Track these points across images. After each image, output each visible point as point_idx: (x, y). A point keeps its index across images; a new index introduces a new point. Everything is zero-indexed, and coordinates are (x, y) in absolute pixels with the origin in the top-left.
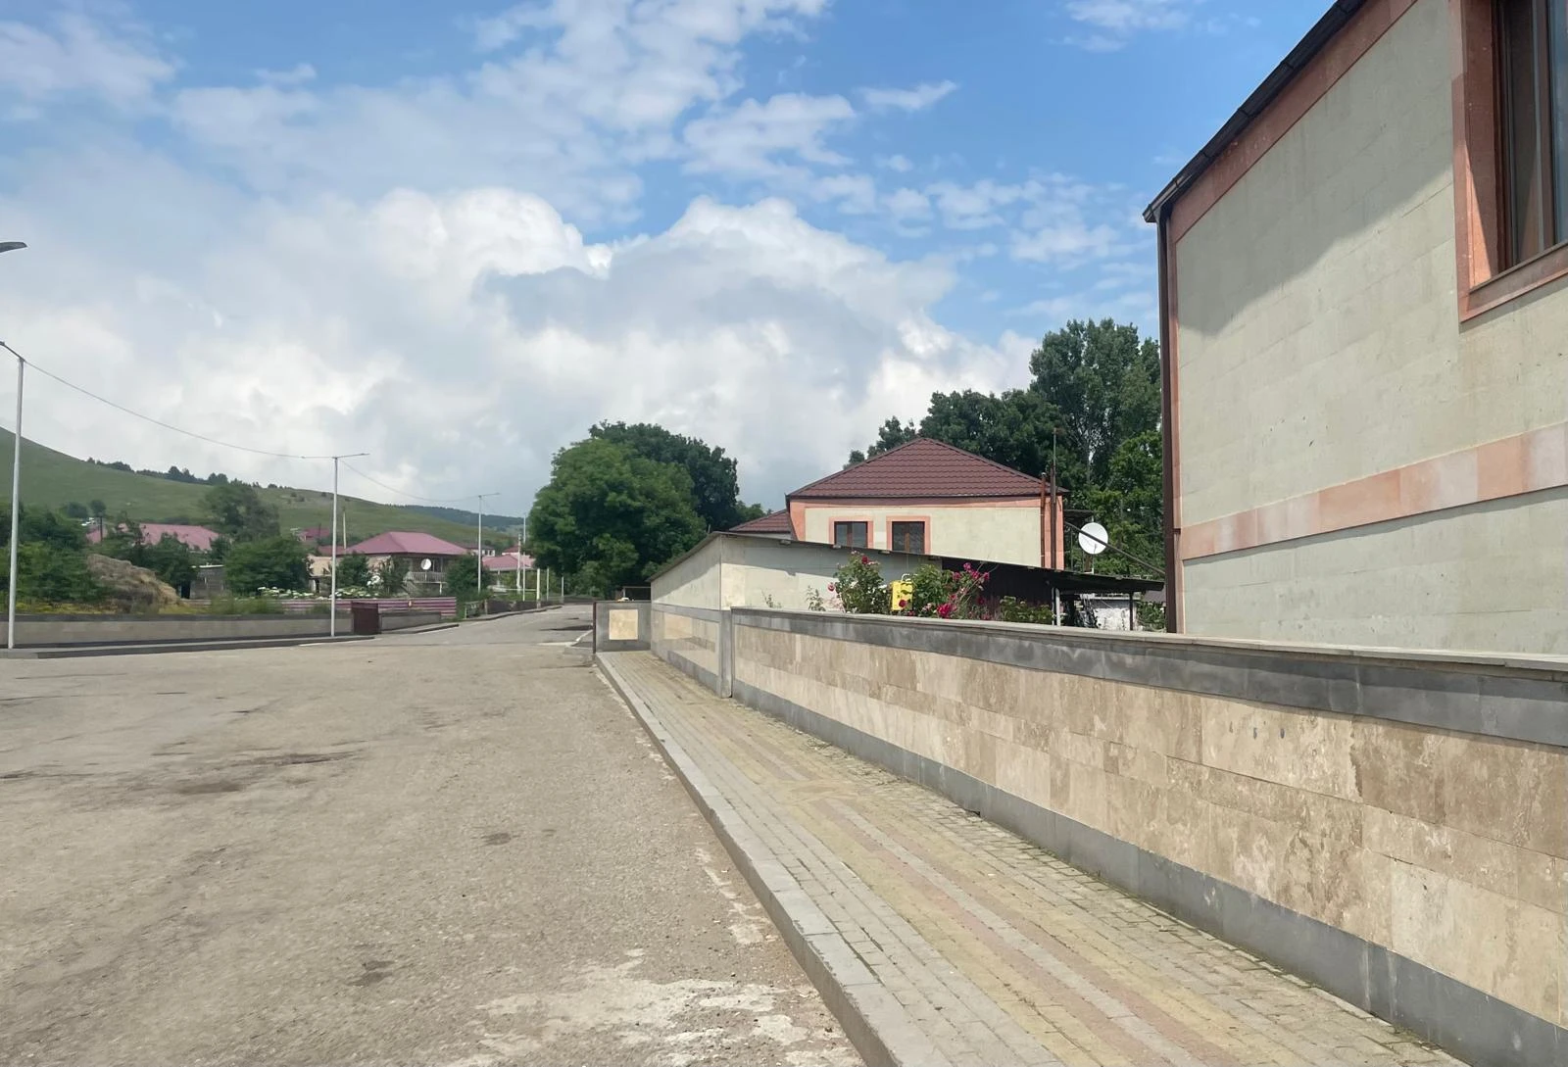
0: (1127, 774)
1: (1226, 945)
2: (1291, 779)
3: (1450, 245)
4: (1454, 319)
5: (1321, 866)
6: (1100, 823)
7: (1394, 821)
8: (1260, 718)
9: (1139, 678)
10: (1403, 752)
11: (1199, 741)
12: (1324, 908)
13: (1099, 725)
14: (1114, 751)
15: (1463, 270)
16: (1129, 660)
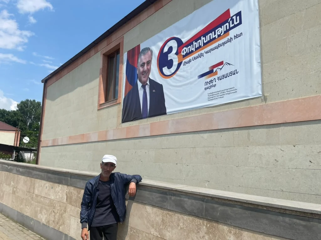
0: (17, 195)
1: (34, 233)
2: (53, 198)
3: (97, 96)
4: (96, 108)
5: (57, 217)
6: (10, 205)
7: (73, 208)
8: (48, 184)
9: (22, 174)
10: (77, 193)
11: (34, 189)
12: (56, 226)
13: (12, 183)
14: (15, 189)
15: (99, 101)
16: (21, 170)
